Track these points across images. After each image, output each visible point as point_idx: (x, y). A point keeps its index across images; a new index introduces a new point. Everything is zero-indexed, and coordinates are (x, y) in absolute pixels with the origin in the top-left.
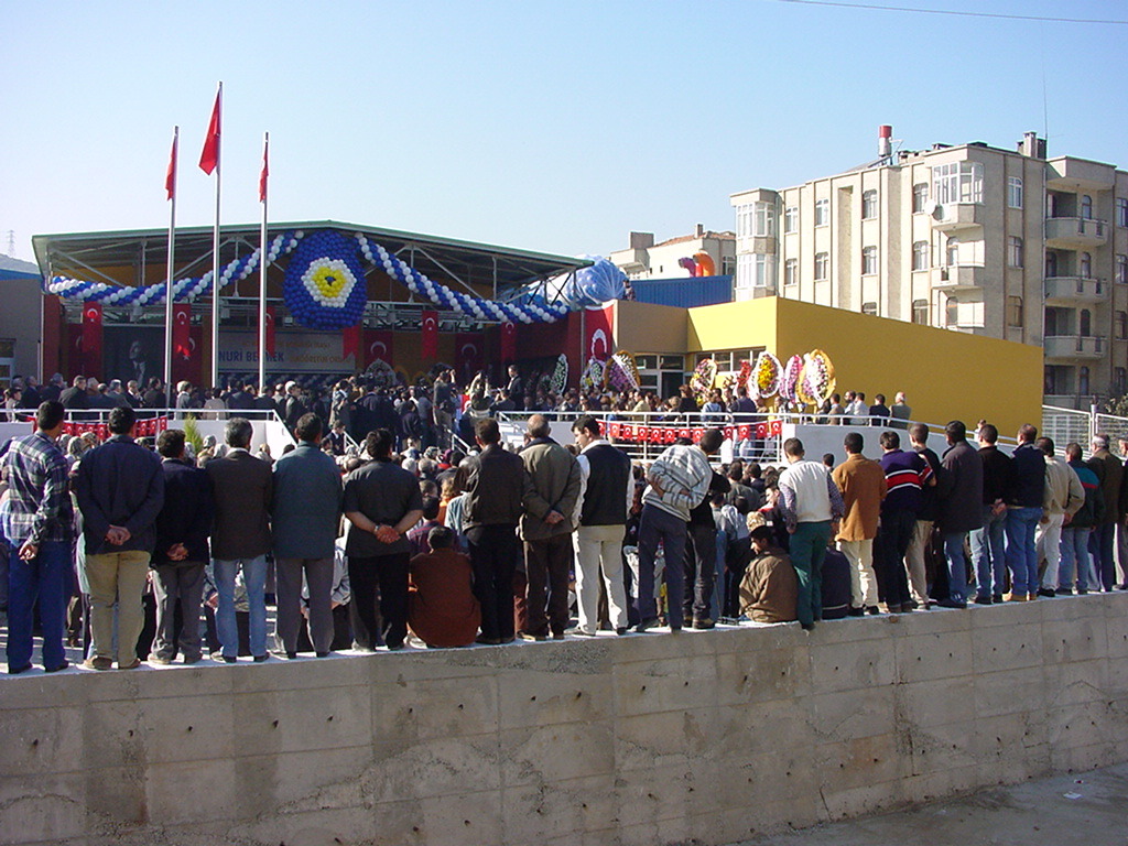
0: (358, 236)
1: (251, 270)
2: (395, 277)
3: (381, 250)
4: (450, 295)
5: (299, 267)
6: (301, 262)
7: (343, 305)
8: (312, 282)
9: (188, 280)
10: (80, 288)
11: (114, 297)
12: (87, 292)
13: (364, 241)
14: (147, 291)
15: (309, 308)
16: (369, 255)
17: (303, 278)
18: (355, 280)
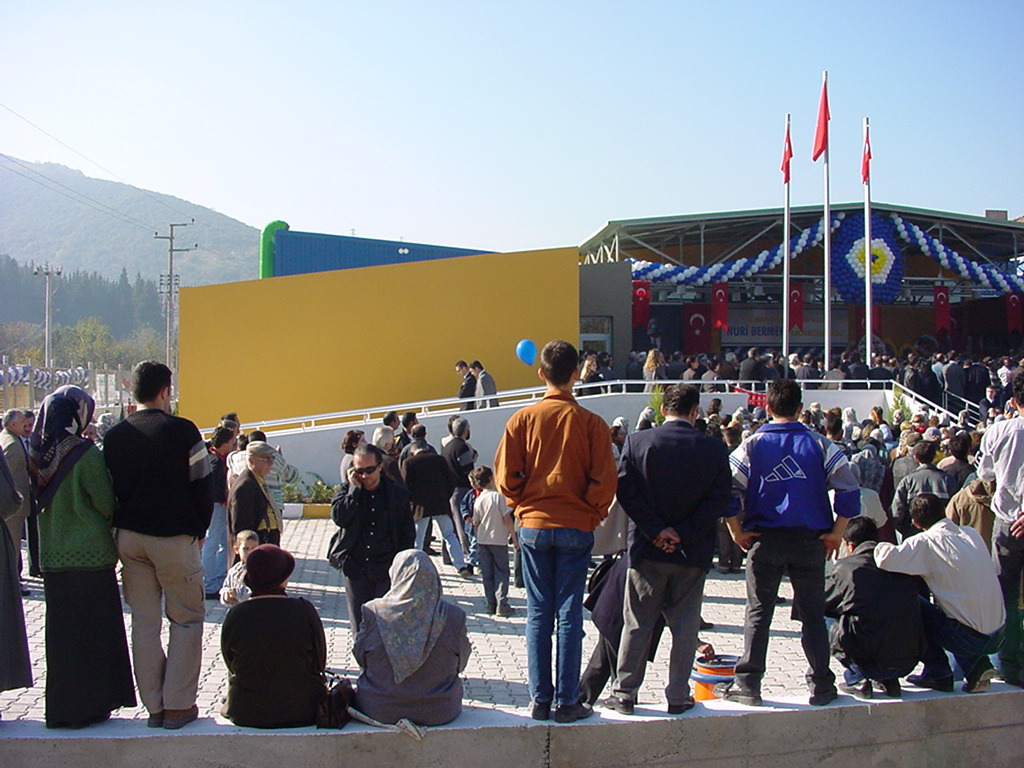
0: (895, 216)
1: (801, 250)
2: (928, 254)
3: (916, 228)
4: (979, 270)
5: (842, 246)
6: (846, 241)
7: (884, 281)
8: (857, 260)
9: (745, 260)
10: (650, 269)
11: (681, 276)
12: (657, 272)
13: (899, 221)
14: (710, 270)
15: (854, 284)
16: (904, 234)
17: (847, 256)
18: (894, 258)
